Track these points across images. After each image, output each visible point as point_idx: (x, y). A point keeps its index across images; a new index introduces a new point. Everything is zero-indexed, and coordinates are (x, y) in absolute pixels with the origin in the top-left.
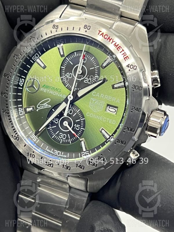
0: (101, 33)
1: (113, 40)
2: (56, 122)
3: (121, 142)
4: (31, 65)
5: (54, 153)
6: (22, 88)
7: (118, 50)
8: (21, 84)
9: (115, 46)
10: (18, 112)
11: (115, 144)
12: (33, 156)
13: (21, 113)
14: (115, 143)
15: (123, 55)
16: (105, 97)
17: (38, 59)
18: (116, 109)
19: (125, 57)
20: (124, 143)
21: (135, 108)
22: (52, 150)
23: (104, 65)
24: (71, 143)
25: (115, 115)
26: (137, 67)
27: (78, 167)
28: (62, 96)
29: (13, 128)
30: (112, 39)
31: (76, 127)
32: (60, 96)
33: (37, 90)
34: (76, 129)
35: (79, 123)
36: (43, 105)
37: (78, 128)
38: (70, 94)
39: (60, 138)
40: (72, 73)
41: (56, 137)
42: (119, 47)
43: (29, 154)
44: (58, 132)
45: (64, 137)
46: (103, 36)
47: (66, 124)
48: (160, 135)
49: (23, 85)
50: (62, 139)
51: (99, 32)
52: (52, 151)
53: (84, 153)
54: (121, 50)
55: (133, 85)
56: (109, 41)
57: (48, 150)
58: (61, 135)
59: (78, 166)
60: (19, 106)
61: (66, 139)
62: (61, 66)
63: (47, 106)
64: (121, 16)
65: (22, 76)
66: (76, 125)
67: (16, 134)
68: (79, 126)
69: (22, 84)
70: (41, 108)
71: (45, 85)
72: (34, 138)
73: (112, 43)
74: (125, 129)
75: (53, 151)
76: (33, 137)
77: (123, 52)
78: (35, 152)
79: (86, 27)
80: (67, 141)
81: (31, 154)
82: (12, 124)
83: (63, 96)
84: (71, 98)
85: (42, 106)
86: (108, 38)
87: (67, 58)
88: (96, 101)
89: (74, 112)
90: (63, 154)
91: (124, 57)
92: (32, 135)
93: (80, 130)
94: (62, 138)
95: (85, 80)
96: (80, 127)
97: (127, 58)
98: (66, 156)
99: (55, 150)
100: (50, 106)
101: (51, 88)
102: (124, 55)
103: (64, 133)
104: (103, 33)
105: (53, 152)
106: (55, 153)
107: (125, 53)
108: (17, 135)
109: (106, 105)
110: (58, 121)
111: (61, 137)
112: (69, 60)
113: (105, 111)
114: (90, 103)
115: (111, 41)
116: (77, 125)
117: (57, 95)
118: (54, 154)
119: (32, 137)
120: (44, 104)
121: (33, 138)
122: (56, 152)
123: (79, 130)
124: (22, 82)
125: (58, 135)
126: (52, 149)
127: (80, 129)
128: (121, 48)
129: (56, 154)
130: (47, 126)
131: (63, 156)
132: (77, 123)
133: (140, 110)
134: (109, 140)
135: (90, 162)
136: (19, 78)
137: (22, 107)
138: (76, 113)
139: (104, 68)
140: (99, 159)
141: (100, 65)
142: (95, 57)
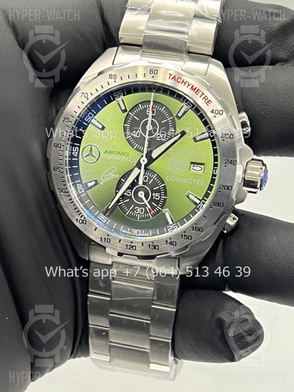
0: (172, 77)
1: (188, 83)
2: (129, 194)
3: (218, 204)
4: (85, 128)
5: (132, 233)
6: (77, 159)
7: (198, 94)
8: (75, 154)
9: (192, 90)
10: (77, 189)
11: (211, 209)
12: (109, 241)
13: (81, 190)
14: (211, 207)
15: (204, 99)
17: (93, 119)
18: (202, 166)
19: (207, 101)
20: (221, 206)
21: (228, 161)
23: (180, 115)
24: (151, 217)
25: (203, 173)
26: (224, 112)
27: (168, 245)
28: (131, 161)
29: (77, 210)
30: (186, 82)
31: (155, 196)
32: (129, 161)
33: (97, 158)
34: (156, 198)
35: (158, 191)
36: (109, 176)
37: (157, 197)
38: (142, 157)
39: (136, 214)
41: (131, 213)
42: (197, 91)
43: (103, 239)
44: (133, 206)
45: (142, 211)
46: (175, 80)
47: (141, 194)
48: (260, 190)
49: (78, 155)
50: (139, 215)
51: (169, 75)
52: (130, 231)
53: (170, 227)
54: (201, 94)
56: (184, 85)
57: (123, 231)
59: (168, 243)
60: (76, 182)
61: (144, 214)
62: (124, 124)
63: (113, 176)
64: (189, 53)
65: (75, 144)
66: (154, 194)
67: (81, 217)
68: (159, 194)
69: (77, 153)
70: (106, 179)
71: (107, 151)
73: (188, 87)
74: (220, 188)
76: (102, 217)
77: (203, 96)
78: (111, 235)
79: (152, 72)
80: (146, 215)
81: (105, 239)
82: (74, 205)
83: (133, 161)
84: (144, 161)
85: (107, 177)
86: (182, 81)
87: (130, 113)
88: (176, 160)
89: (150, 178)
90: (143, 233)
91: (205, 101)
92: (100, 216)
94: (139, 213)
96: (160, 196)
97: (210, 102)
98: (148, 234)
99: (132, 230)
100: (118, 176)
101: (116, 153)
102: (206, 99)
103: (140, 206)
104: (175, 76)
106: (134, 233)
107: (206, 96)
108: (83, 217)
109: (189, 163)
110: (130, 193)
111: (137, 211)
112: (133, 116)
113: (190, 170)
114: (169, 164)
115: (187, 84)
116: (156, 194)
117: (125, 160)
119: (100, 218)
121: (102, 219)
123: (160, 200)
124: (76, 151)
125: (133, 210)
126: (129, 229)
127: (160, 198)
128: (200, 91)
130: (118, 201)
131: (144, 235)
132: (156, 191)
133: (235, 162)
134: (200, 206)
135: (183, 236)
136: (71, 147)
137: (81, 183)
138: (152, 180)
139: (179, 118)
140: (193, 230)
141: (175, 116)
142: (166, 107)
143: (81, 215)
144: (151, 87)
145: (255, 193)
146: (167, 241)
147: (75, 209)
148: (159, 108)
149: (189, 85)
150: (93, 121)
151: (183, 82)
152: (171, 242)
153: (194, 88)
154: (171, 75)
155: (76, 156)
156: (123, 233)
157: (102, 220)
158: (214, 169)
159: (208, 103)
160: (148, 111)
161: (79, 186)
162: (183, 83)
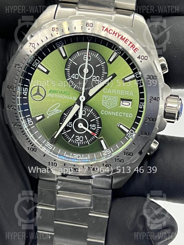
0: (105, 29)
1: (118, 34)
2: (70, 125)
3: (145, 133)
4: (33, 72)
6: (26, 98)
7: (126, 43)
8: (25, 94)
9: (122, 39)
10: (28, 122)
12: (55, 164)
13: (31, 123)
14: (139, 136)
16: (117, 92)
17: (39, 65)
18: (130, 102)
19: (134, 49)
20: (148, 134)
21: (153, 97)
23: (111, 60)
24: (89, 144)
25: (131, 108)
26: (148, 58)
27: (104, 167)
28: (72, 98)
29: (28, 140)
30: (117, 33)
31: (92, 127)
32: (70, 98)
33: (44, 96)
35: (94, 122)
36: (54, 111)
37: (94, 128)
38: (81, 95)
39: (77, 141)
40: (78, 74)
41: (73, 141)
42: (126, 40)
43: (50, 163)
44: (74, 135)
45: (81, 139)
46: (107, 32)
47: (81, 125)
48: (177, 120)
49: (28, 94)
50: (79, 142)
51: (103, 28)
52: (72, 156)
53: (105, 152)
54: (129, 43)
55: (147, 75)
56: (115, 35)
57: (66, 156)
58: (77, 138)
59: (104, 165)
60: (26, 116)
61: (83, 141)
62: (65, 68)
63: (57, 111)
64: (117, 8)
65: (25, 85)
66: (91, 125)
67: (32, 146)
69: (26, 93)
70: (51, 114)
71: (51, 90)
72: (50, 146)
74: (146, 120)
75: (72, 155)
76: (48, 145)
77: (131, 45)
78: (57, 160)
79: (88, 25)
80: (85, 142)
81: (52, 163)
82: (26, 136)
83: (73, 98)
84: (83, 99)
85: (52, 112)
86: (113, 32)
87: (69, 59)
88: (109, 97)
89: (87, 112)
90: (83, 157)
93: (97, 129)
94: (79, 141)
95: (93, 79)
96: (96, 126)
97: (137, 50)
98: (87, 158)
99: (74, 154)
100: (61, 111)
101: (59, 92)
102: (133, 48)
103: (80, 135)
104: (107, 28)
105: (72, 157)
106: (75, 157)
107: (133, 45)
109: (120, 100)
110: (71, 124)
111: (78, 139)
112: (72, 61)
113: (120, 106)
114: (103, 100)
115: (117, 35)
116: (93, 125)
117: (66, 98)
118: (74, 158)
119: (47, 145)
120: (54, 110)
121: (49, 146)
122: (75, 156)
123: (96, 130)
124: (26, 91)
125: (74, 139)
126: (71, 154)
127: (96, 128)
128: (129, 40)
129: (76, 158)
130: (62, 132)
131: (83, 158)
133: (158, 99)
134: (129, 134)
135: (117, 160)
136: (22, 88)
137: (31, 117)
138: (89, 114)
139: (111, 63)
140: (125, 155)
141: (107, 61)
142: (99, 54)
143: (32, 144)
144: (87, 37)
145: (173, 122)
146: (103, 164)
147: (27, 139)
148: (94, 55)
149: (119, 36)
150: (39, 66)
151: (114, 33)
152: (107, 164)
154: (104, 27)
155: (26, 95)
156: (67, 157)
157: (48, 147)
158: (140, 104)
159: (135, 51)
160: (84, 58)
161: (29, 120)
162: (114, 34)
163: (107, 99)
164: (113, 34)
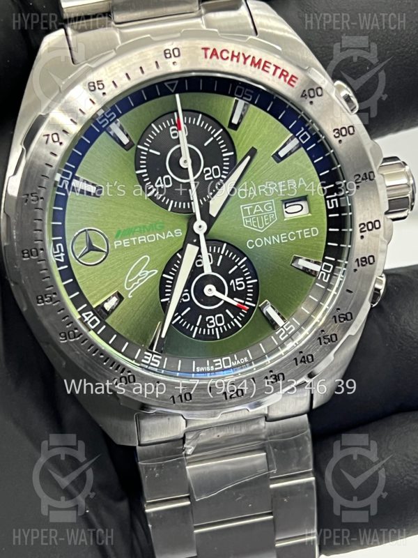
0: (209, 53)
1: (243, 54)
2: (186, 297)
3: (365, 261)
4: (63, 201)
5: (215, 367)
6: (66, 267)
7: (267, 72)
8: (59, 258)
9: (255, 65)
11: (356, 273)
12: (188, 397)
13: (93, 323)
14: (355, 270)
15: (282, 77)
16: (270, 189)
17: (74, 181)
18: (302, 202)
19: (288, 79)
20: (372, 262)
22: (208, 364)
23: (235, 121)
24: (240, 326)
25: (310, 215)
27: (299, 365)
28: (172, 235)
29: (110, 363)
30: (239, 53)
31: (236, 286)
32: (168, 236)
33: (106, 251)
34: (239, 289)
35: (239, 273)
36: (139, 277)
37: (240, 286)
38: (195, 220)
39: (211, 329)
40: (168, 174)
41: (202, 331)
42: (264, 65)
43: (176, 397)
44: (200, 317)
45: (220, 320)
46: (218, 58)
47: (210, 290)
48: (411, 210)
49: (66, 257)
50: (217, 329)
51: (203, 51)
52: (210, 366)
53: (282, 332)
54: (273, 68)
55: (334, 130)
56: (238, 61)
57: (198, 369)
58: (211, 322)
59: (299, 361)
60: (80, 310)
61: (226, 324)
62: (136, 170)
63: (147, 274)
66: (232, 281)
67: (122, 371)
68: (242, 279)
69: (62, 255)
70: (136, 285)
71: (120, 231)
72: (153, 360)
73: (245, 63)
74: (361, 231)
75: (212, 364)
76: (149, 359)
77: (279, 72)
79: (170, 53)
80: (231, 325)
81: (180, 396)
82: (101, 354)
83: (174, 234)
84: (201, 227)
85: (136, 280)
86: (230, 55)
87: (139, 147)
88: (254, 206)
89: (216, 256)
90: (236, 359)
91: (285, 80)
92: (146, 357)
93: (248, 286)
94: (216, 326)
95: (206, 176)
96: (245, 281)
97: (294, 79)
98: (246, 359)
99: (214, 361)
100: (156, 271)
101: (138, 229)
102: (286, 76)
103: (213, 313)
104: (214, 50)
105: (212, 367)
106: (219, 366)
107: (283, 70)
108: (126, 371)
109: (279, 204)
110: (187, 294)
111: (212, 324)
112: (147, 149)
113: (284, 217)
114: (243, 218)
115: (241, 59)
116: (237, 280)
117: (162, 235)
118: (216, 369)
119: (147, 360)
120: (139, 274)
121: (151, 361)
122: (219, 362)
123: (246, 288)
124: (61, 252)
125: (204, 324)
126: (208, 362)
127: (246, 285)
128: (270, 63)
129: (221, 367)
131: (238, 362)
132: (234, 276)
133: (372, 174)
135: (322, 339)
137: (89, 308)
138: (221, 257)
139: (235, 127)
140: (336, 322)
141: (226, 125)
142: (203, 114)
143: (120, 369)
144: (166, 84)
145: (405, 218)
146: (296, 359)
147: (106, 361)
148: (192, 121)
149: (246, 59)
151: (233, 56)
152: (304, 357)
153: (257, 61)
154: (206, 49)
155: (62, 260)
156: (199, 373)
157: (152, 364)
159: (292, 83)
160: (172, 133)
161: (87, 316)
162: (235, 59)
163: (252, 210)
164: (232, 60)
